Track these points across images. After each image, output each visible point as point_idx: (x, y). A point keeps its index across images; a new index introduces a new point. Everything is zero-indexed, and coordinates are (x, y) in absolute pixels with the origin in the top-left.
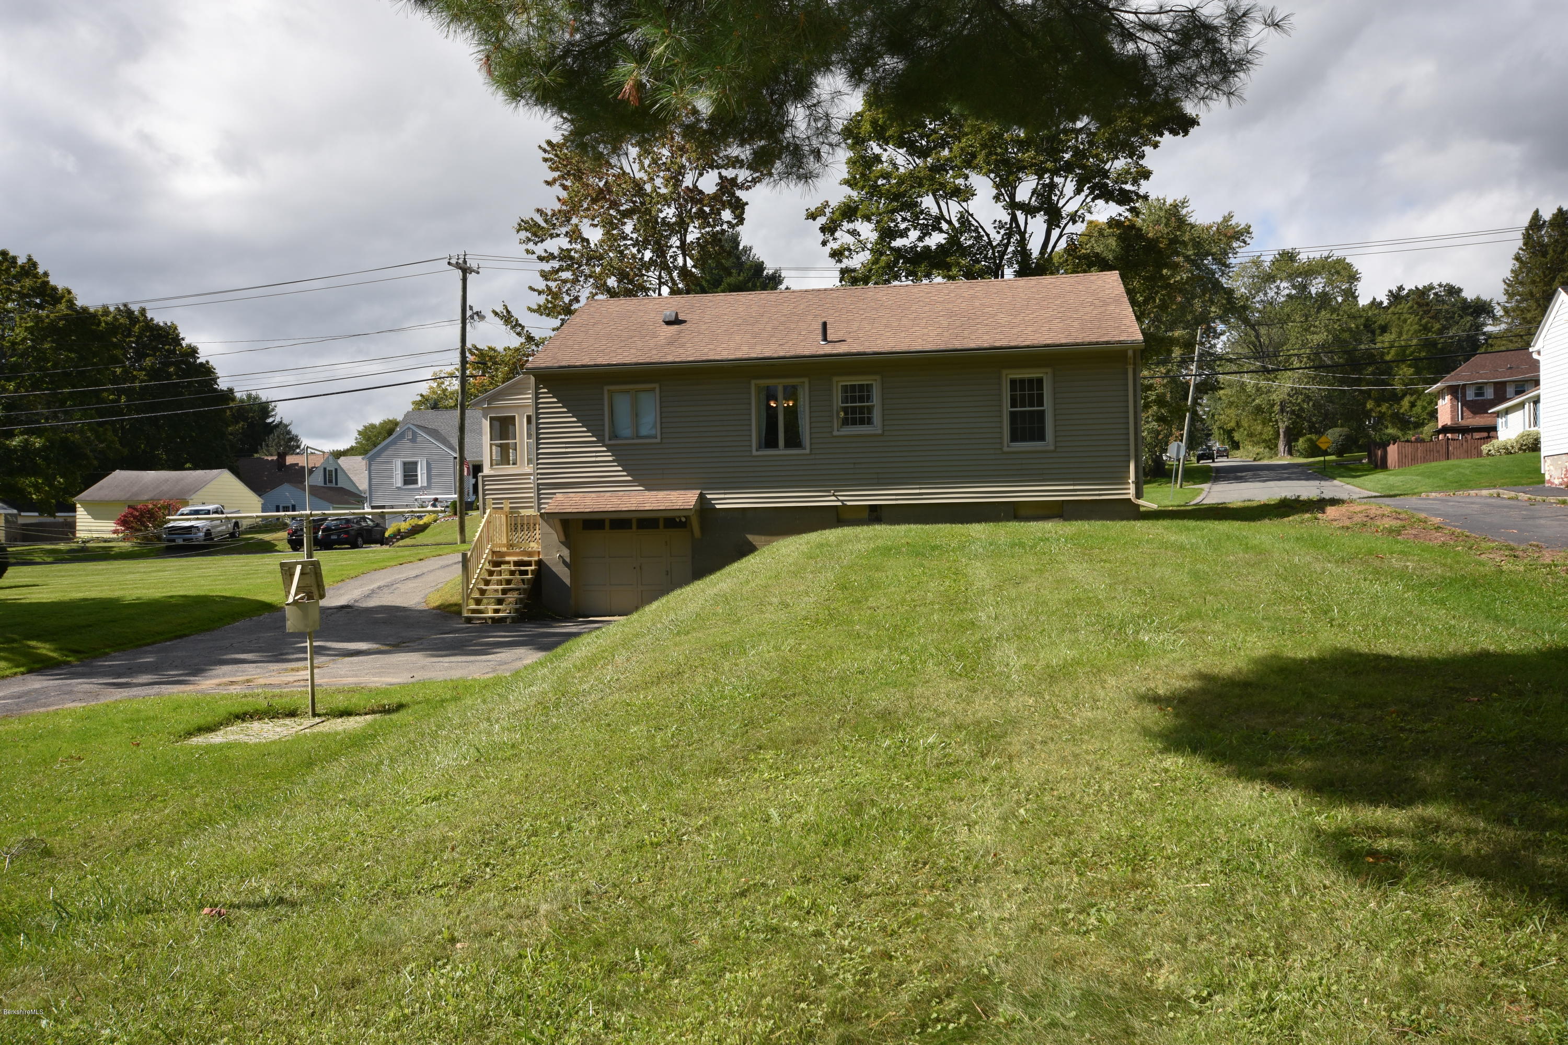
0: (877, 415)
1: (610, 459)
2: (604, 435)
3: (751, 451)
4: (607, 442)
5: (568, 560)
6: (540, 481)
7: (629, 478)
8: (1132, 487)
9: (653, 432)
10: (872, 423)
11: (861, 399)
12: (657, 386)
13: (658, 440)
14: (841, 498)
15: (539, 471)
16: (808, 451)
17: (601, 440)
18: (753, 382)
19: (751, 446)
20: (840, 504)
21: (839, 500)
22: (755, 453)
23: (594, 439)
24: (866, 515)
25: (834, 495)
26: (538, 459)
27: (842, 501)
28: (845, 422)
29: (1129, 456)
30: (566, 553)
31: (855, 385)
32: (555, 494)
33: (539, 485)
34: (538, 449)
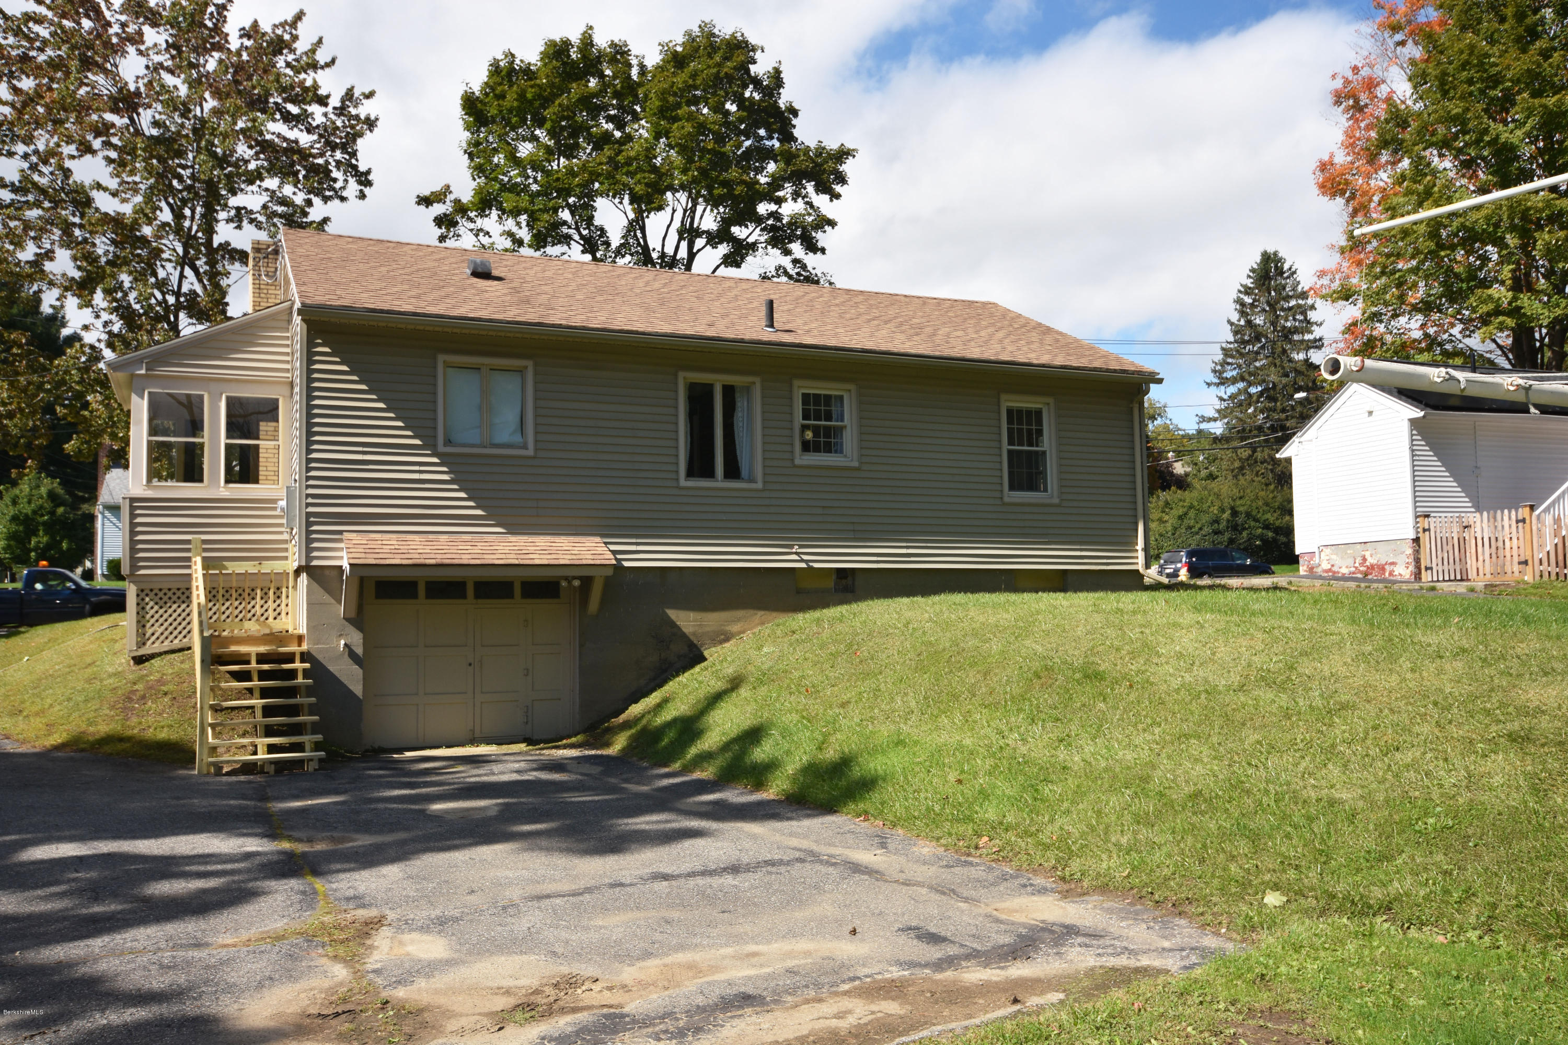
0: (850, 439)
1: (446, 477)
2: (435, 437)
3: (677, 480)
4: (441, 449)
5: (359, 651)
6: (310, 509)
7: (479, 512)
8: (1141, 555)
9: (517, 439)
10: (841, 452)
11: (829, 417)
12: (529, 363)
13: (530, 452)
14: (805, 557)
15: (310, 491)
16: (760, 485)
17: (430, 445)
18: (681, 375)
19: (677, 472)
20: (803, 565)
21: (802, 561)
22: (683, 482)
23: (417, 442)
24: (830, 583)
25: (796, 553)
26: (308, 469)
27: (806, 562)
28: (806, 447)
29: (1136, 516)
30: (356, 638)
31: (819, 395)
32: (341, 532)
33: (309, 515)
34: (309, 451)
